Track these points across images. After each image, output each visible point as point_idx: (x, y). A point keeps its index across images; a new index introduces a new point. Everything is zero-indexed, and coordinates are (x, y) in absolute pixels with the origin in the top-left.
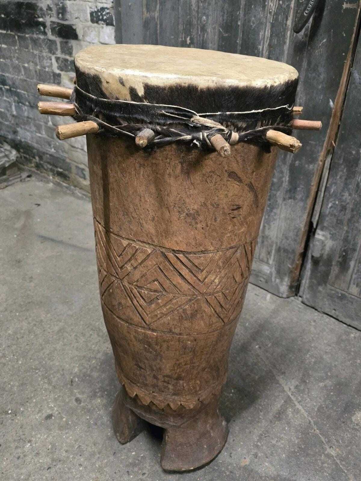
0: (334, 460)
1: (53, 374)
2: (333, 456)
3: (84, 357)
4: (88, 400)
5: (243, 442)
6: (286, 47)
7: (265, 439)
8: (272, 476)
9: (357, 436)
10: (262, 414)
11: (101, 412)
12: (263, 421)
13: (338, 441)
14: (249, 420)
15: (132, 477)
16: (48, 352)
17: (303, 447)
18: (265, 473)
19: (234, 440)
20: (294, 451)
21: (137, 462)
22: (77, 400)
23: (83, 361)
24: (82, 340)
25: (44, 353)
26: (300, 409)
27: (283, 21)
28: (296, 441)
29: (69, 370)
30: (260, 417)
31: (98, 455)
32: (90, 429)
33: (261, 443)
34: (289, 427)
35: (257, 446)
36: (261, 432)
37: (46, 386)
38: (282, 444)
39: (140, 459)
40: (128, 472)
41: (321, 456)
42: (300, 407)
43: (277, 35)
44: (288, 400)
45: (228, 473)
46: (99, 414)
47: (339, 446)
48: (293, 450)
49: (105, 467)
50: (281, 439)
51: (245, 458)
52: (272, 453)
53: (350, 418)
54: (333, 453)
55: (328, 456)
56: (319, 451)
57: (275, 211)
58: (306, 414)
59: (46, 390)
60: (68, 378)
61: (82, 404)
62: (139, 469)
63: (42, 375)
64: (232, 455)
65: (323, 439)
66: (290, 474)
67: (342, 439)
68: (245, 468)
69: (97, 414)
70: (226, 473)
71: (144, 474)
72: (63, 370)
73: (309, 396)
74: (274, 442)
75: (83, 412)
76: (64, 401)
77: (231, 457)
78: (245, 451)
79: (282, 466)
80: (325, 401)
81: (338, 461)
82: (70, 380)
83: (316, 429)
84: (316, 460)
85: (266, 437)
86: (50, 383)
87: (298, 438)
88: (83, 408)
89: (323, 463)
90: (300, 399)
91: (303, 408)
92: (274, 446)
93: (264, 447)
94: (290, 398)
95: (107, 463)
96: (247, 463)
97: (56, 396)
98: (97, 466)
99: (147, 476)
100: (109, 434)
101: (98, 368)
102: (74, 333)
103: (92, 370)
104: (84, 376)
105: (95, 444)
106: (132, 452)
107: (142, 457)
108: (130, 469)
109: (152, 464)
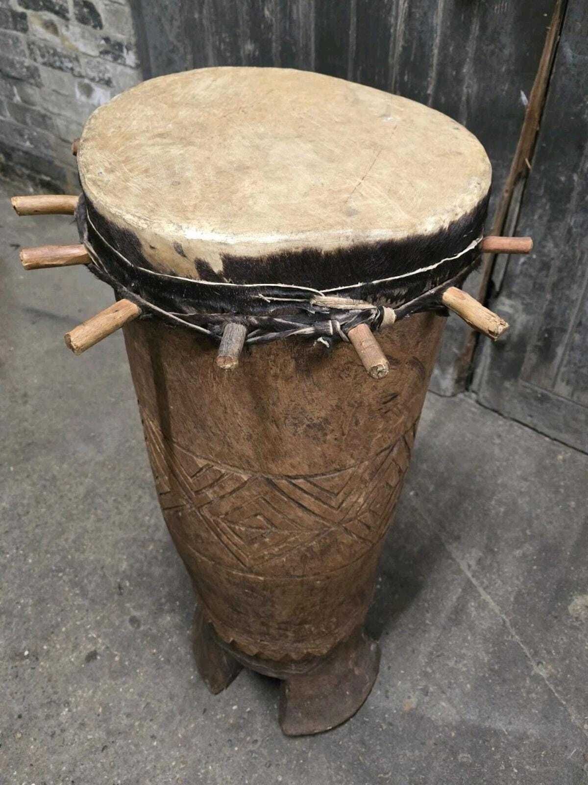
0: (546, 685)
1: (87, 576)
2: (543, 679)
3: (135, 540)
4: (150, 621)
5: (404, 670)
7: (437, 660)
8: (454, 723)
9: (577, 639)
10: (428, 615)
11: (175, 639)
12: (433, 628)
13: (549, 652)
14: (410, 629)
15: (236, 749)
16: (72, 537)
17: (496, 667)
18: (443, 720)
19: (389, 668)
20: (484, 676)
21: (242, 721)
22: (134, 621)
23: (134, 548)
24: (126, 508)
25: (66, 540)
26: (487, 600)
28: (486, 659)
29: (113, 566)
30: (427, 622)
31: (179, 717)
32: (161, 671)
33: (431, 667)
34: (473, 635)
35: (425, 674)
36: (429, 649)
37: (79, 601)
38: (465, 665)
39: (246, 716)
40: (230, 741)
41: (525, 680)
42: (488, 598)
44: (469, 588)
45: (385, 727)
46: (171, 643)
47: (553, 661)
48: (481, 675)
49: (192, 737)
50: (462, 657)
51: (409, 697)
52: (450, 683)
53: (566, 608)
54: (543, 673)
55: (537, 679)
56: (522, 672)
58: (497, 609)
59: (79, 608)
60: (113, 581)
61: (142, 628)
62: (248, 734)
63: (70, 581)
64: (389, 694)
65: (526, 650)
66: (479, 716)
67: (556, 648)
68: (412, 715)
69: (168, 644)
70: (381, 727)
71: (256, 741)
72: (102, 568)
73: (499, 575)
74: (451, 664)
75: (145, 642)
76: (112, 625)
77: (387, 697)
78: (409, 685)
79: (466, 704)
80: (524, 583)
81: (552, 687)
82: (117, 585)
83: (514, 633)
84: (518, 688)
85: (438, 656)
86: (84, 594)
87: (487, 653)
88: (145, 635)
89: (529, 693)
90: (486, 582)
91: (492, 598)
92: (452, 670)
93: (438, 676)
94: (471, 583)
95: (195, 728)
96: (414, 706)
97: (98, 618)
98: (180, 735)
99: (260, 746)
100: (192, 677)
101: (160, 558)
102: (111, 496)
103: (150, 563)
104: (139, 575)
105: (171, 697)
106: (233, 705)
107: (249, 712)
108: (233, 736)
109: (266, 723)
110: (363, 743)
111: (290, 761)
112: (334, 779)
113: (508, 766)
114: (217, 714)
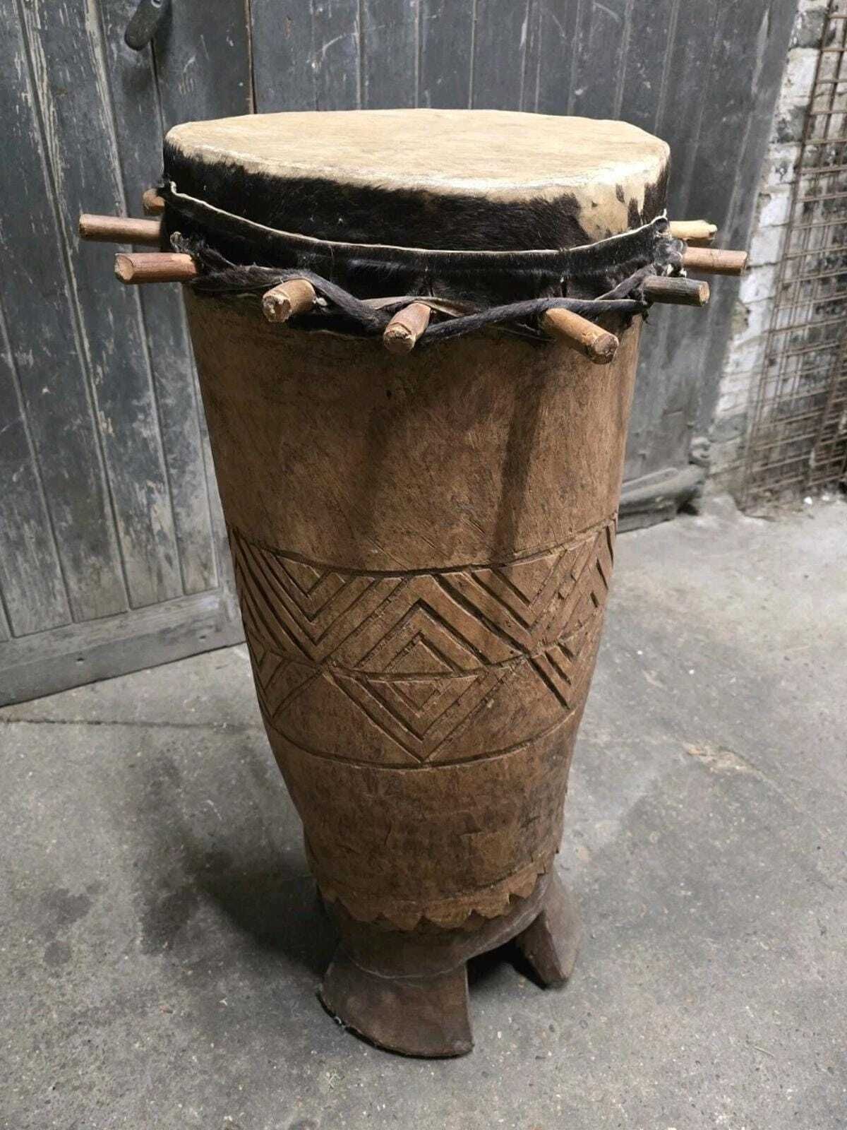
3: (159, 1080)
4: (313, 1102)
6: (102, 85)
8: (619, 828)
11: (365, 1078)
15: (550, 1054)
18: (612, 834)
21: (520, 1034)
23: (174, 1087)
27: (72, 22)
31: (476, 1113)
32: (400, 1115)
39: (516, 1026)
40: (537, 1058)
43: (67, 60)
45: (596, 886)
46: (369, 1085)
49: (510, 1104)
57: (190, 468)
61: (318, 1120)
62: (538, 1034)
64: (565, 866)
68: (595, 858)
69: (365, 1090)
70: (595, 890)
71: (551, 1028)
77: (568, 869)
95: (501, 1096)
96: (586, 852)
98: (501, 1121)
99: (560, 1025)
100: (432, 1073)
101: (221, 1051)
102: (45, 1091)
103: (218, 1070)
104: (228, 1095)
105: (445, 1113)
106: (495, 1036)
107: (513, 1020)
108: (533, 1052)
109: (535, 1006)
110: (603, 916)
111: (590, 1001)
112: (627, 962)
113: (675, 809)
114: (497, 1061)
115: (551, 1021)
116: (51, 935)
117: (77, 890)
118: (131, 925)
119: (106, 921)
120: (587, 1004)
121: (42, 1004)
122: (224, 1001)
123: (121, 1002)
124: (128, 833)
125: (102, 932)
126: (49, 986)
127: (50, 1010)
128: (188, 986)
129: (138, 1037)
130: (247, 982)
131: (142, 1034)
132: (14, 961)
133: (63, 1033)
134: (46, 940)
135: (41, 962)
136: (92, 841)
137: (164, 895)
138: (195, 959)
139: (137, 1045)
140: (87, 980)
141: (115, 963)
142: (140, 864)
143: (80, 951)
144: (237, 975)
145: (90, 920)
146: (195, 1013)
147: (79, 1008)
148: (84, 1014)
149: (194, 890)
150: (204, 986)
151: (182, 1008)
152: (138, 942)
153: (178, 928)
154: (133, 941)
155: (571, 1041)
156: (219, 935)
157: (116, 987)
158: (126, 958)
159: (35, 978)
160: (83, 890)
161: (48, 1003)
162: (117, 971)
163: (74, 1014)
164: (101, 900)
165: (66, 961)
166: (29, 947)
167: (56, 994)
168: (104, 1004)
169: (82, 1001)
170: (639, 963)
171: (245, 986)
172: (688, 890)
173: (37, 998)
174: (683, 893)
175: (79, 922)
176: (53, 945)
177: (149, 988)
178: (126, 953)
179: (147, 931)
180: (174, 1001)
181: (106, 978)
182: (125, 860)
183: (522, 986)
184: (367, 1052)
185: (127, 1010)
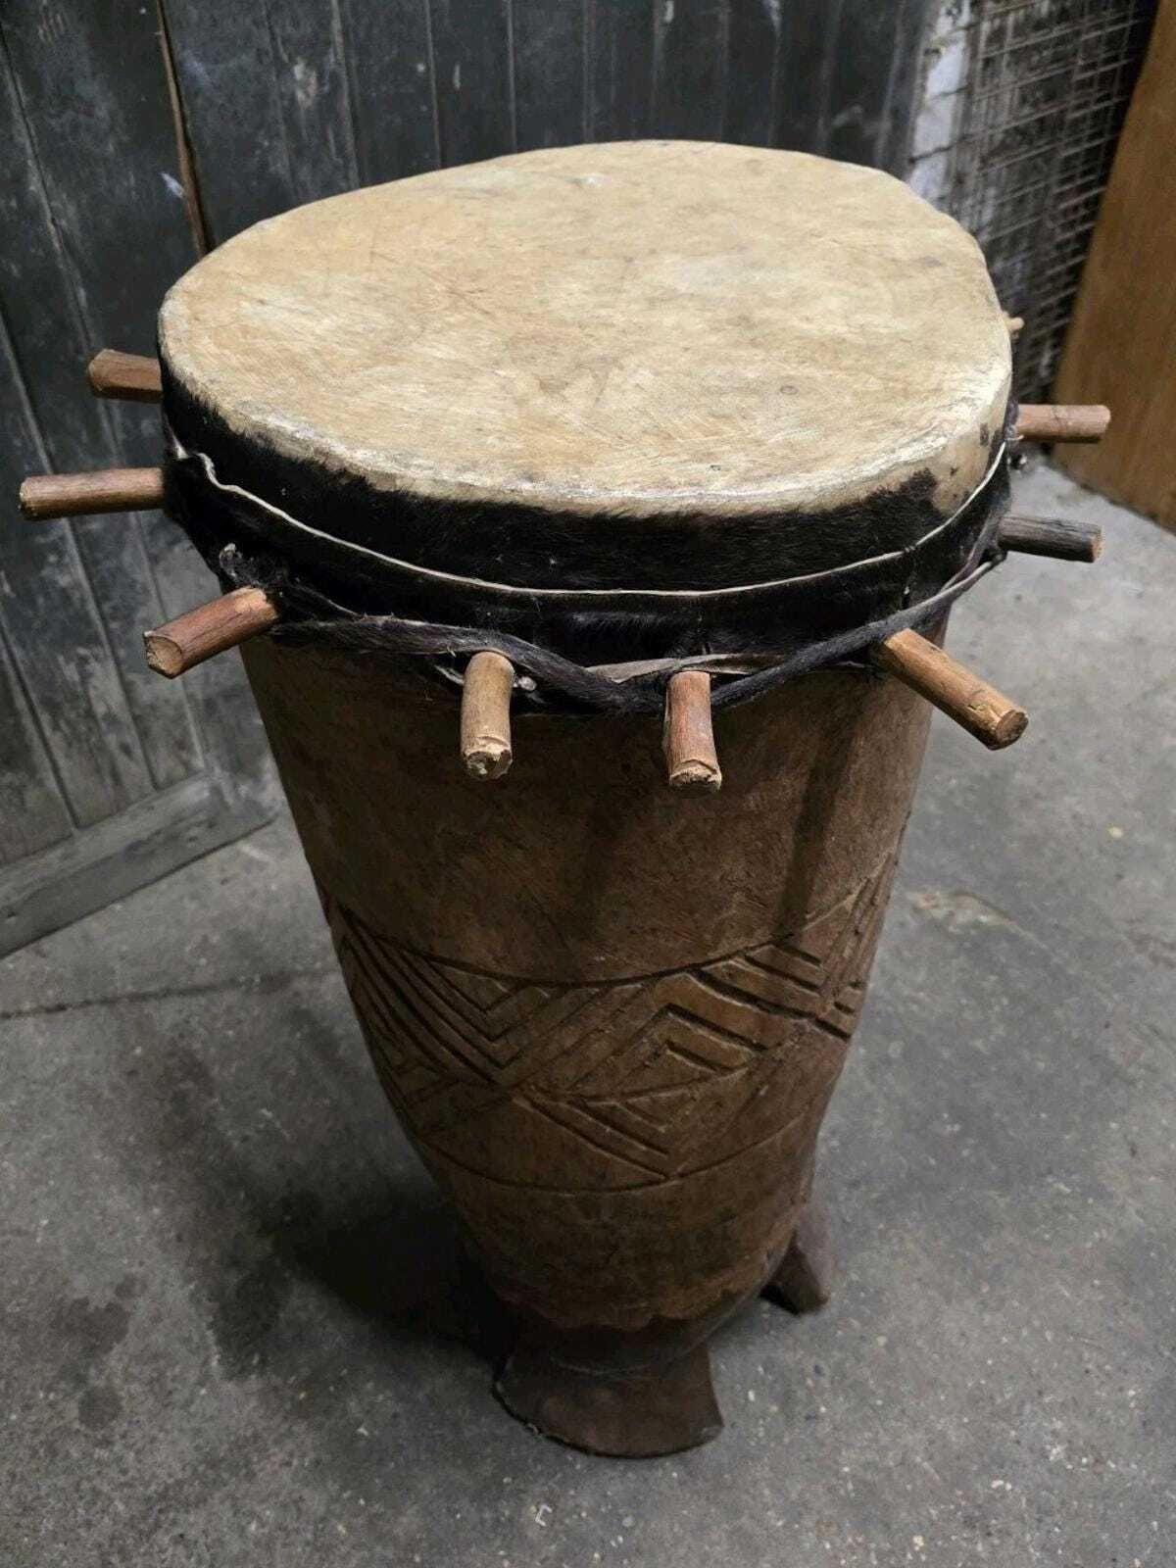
11: (586, 1502)
15: (823, 1409)
21: (778, 1388)
31: (744, 1519)
32: (645, 1546)
39: (771, 1378)
40: (808, 1418)
49: (786, 1496)
62: (801, 1382)
69: (591, 1520)
71: (818, 1370)
95: (772, 1487)
98: (780, 1523)
99: (827, 1363)
100: (675, 1475)
101: (377, 1508)
103: (380, 1538)
105: (702, 1528)
106: (747, 1399)
107: (765, 1370)
108: (800, 1410)
109: (790, 1341)
111: (860, 1318)
112: (896, 1248)
113: (915, 1000)
114: (756, 1435)
115: (814, 1360)
116: (80, 1380)
117: (101, 1298)
118: (196, 1338)
119: (158, 1339)
120: (856, 1324)
121: (96, 1493)
122: (362, 1430)
123: (214, 1464)
124: (155, 1187)
125: (156, 1357)
126: (99, 1462)
127: (111, 1500)
128: (306, 1417)
129: (253, 1515)
130: (389, 1393)
131: (258, 1509)
132: (36, 1432)
133: (141, 1532)
134: (75, 1389)
135: (76, 1425)
136: (103, 1212)
137: (233, 1279)
138: (305, 1371)
139: (253, 1527)
140: (153, 1440)
141: (188, 1403)
142: (186, 1237)
143: (132, 1397)
144: (370, 1386)
145: (132, 1342)
146: (326, 1458)
147: (153, 1487)
148: (163, 1496)
149: (278, 1262)
150: (327, 1412)
151: (303, 1455)
152: (214, 1363)
153: (267, 1327)
154: (206, 1362)
155: (848, 1382)
156: (330, 1328)
157: (200, 1441)
158: (203, 1392)
159: (75, 1454)
160: (110, 1294)
161: (106, 1488)
162: (194, 1415)
163: (148, 1499)
164: (141, 1307)
165: (114, 1416)
166: (52, 1405)
167: (113, 1473)
168: (189, 1472)
169: (154, 1475)
170: (911, 1246)
171: (385, 1401)
172: (952, 1124)
173: (85, 1485)
174: (949, 1128)
175: (117, 1348)
176: (88, 1394)
177: (249, 1433)
178: (201, 1383)
179: (224, 1340)
180: (289, 1445)
181: (181, 1430)
182: (161, 1232)
183: (766, 1316)
184: (580, 1463)
185: (225, 1475)
